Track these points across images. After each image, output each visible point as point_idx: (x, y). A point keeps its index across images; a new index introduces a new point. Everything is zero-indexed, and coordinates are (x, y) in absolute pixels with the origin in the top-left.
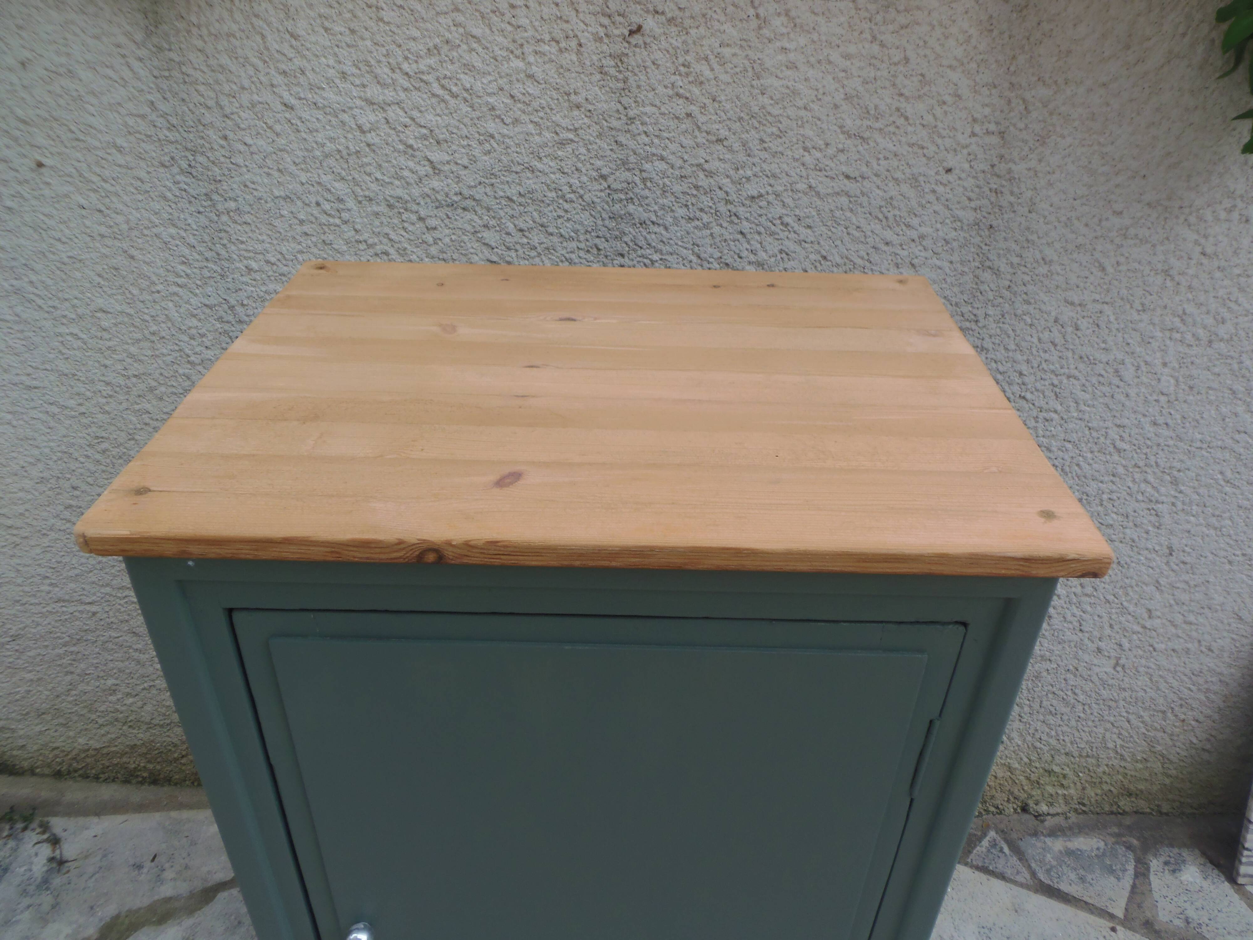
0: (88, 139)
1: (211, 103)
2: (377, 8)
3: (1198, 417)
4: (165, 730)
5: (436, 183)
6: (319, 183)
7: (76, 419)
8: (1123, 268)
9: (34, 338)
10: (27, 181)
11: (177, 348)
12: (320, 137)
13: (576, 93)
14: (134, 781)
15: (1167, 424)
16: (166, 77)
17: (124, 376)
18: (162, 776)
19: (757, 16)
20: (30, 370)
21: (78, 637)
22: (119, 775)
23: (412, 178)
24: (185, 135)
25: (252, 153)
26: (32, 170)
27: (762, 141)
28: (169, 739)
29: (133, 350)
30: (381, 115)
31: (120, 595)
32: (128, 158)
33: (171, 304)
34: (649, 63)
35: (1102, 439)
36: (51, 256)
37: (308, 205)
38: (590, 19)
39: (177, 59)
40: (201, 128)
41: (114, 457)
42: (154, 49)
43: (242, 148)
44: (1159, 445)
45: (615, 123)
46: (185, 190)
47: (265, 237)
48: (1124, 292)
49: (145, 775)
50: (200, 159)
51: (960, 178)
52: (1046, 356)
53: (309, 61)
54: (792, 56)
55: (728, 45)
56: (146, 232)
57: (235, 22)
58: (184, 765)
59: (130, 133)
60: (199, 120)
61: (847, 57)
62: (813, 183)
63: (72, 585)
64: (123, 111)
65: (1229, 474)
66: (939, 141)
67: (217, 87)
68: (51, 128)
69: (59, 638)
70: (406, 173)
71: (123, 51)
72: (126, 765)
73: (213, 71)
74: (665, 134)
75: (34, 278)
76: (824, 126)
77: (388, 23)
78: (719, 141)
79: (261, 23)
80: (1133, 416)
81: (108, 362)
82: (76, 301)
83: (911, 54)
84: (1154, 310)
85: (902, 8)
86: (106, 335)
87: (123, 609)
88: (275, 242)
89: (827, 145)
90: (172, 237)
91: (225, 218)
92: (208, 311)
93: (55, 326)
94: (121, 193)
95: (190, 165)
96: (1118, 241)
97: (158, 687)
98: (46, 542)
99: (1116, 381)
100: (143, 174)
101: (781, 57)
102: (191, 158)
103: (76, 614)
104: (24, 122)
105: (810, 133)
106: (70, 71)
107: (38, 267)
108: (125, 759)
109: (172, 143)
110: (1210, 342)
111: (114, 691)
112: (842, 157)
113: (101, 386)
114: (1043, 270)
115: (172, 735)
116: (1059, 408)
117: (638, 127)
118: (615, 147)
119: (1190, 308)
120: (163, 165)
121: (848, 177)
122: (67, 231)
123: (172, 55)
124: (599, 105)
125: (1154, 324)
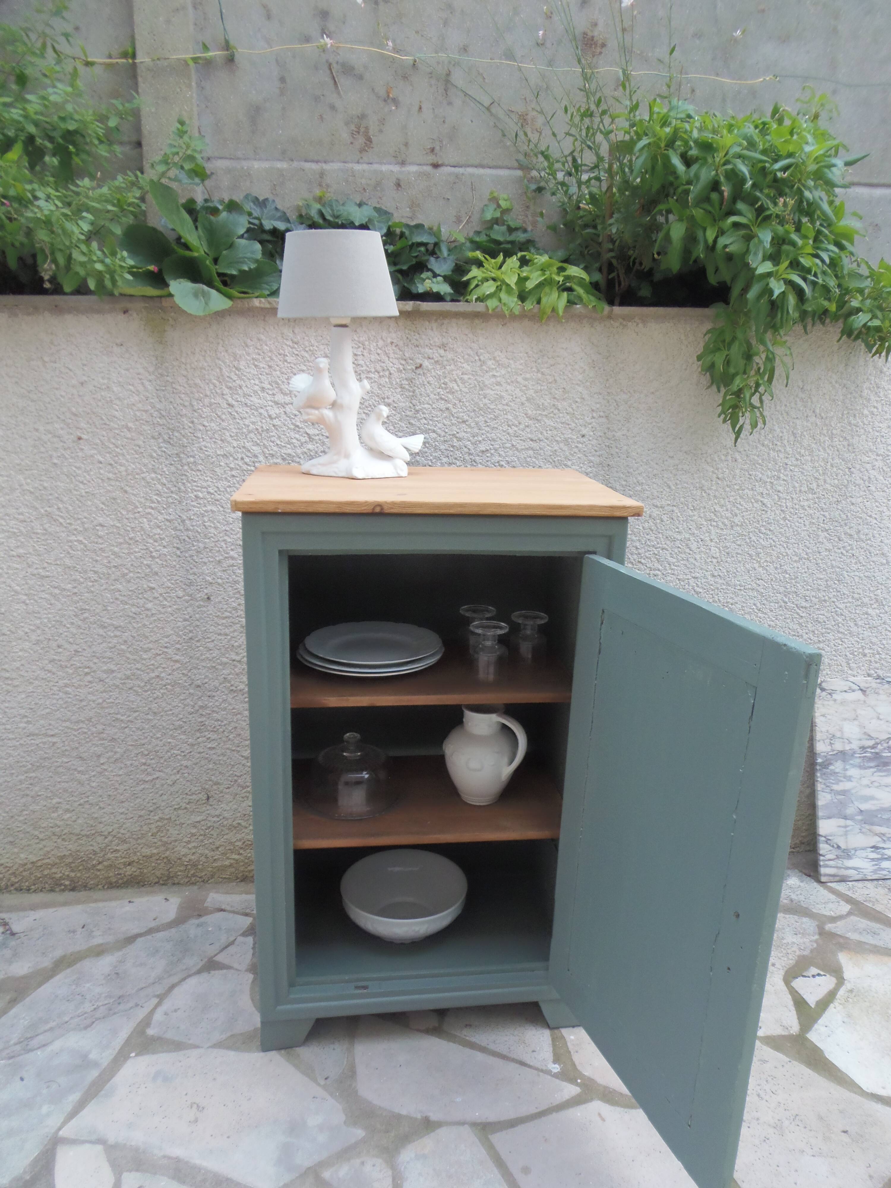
0: (112, 424)
1: (187, 404)
2: (284, 355)
3: (735, 571)
4: (90, 840)
5: (310, 446)
6: (244, 447)
7: (70, 598)
8: (679, 486)
9: (53, 544)
10: (69, 448)
11: (145, 548)
12: (247, 422)
13: (388, 398)
14: (57, 890)
15: (719, 576)
16: (163, 390)
17: (107, 567)
18: (80, 883)
19: (480, 360)
20: (46, 565)
21: (38, 764)
22: (47, 886)
23: (297, 443)
24: (169, 421)
25: (207, 431)
26: (74, 442)
27: (486, 422)
28: (92, 848)
29: (116, 549)
30: (282, 410)
31: (75, 727)
32: (133, 434)
33: (145, 520)
34: (426, 383)
35: (687, 586)
36: (75, 492)
37: (237, 460)
38: (395, 361)
39: (171, 381)
40: (179, 417)
41: (91, 623)
42: (159, 376)
43: (201, 428)
44: (718, 589)
45: (408, 413)
46: (165, 452)
47: (209, 478)
48: (682, 499)
49: (67, 883)
50: (177, 434)
51: (590, 440)
52: (648, 537)
53: (244, 382)
54: (498, 379)
55: (466, 374)
56: (137, 476)
57: (206, 362)
58: (99, 870)
59: (137, 420)
60: (179, 413)
61: (526, 379)
62: (514, 443)
63: (42, 722)
64: (135, 408)
65: (758, 605)
66: (577, 421)
67: (191, 395)
68: (90, 418)
69: (24, 766)
70: (294, 441)
71: (140, 377)
72: (54, 876)
73: (191, 387)
74: (436, 419)
75: (61, 506)
76: (517, 414)
77: (290, 363)
78: (464, 422)
79: (220, 362)
80: (701, 571)
81: (98, 558)
82: (85, 520)
83: (557, 378)
84: (699, 509)
85: (550, 356)
86: (100, 541)
87: (76, 739)
88: (215, 481)
89: (520, 423)
90: (153, 479)
91: (186, 467)
92: (168, 524)
93: (68, 535)
94: (126, 454)
95: (170, 438)
96: (674, 472)
97: (91, 802)
98: (30, 688)
99: (688, 550)
100: (141, 443)
101: (493, 380)
102: (171, 433)
103: (41, 745)
104: (75, 415)
105: (510, 418)
106: (108, 387)
107: (65, 499)
108: (54, 870)
109: (161, 425)
110: (732, 526)
111: (57, 808)
112: (528, 430)
113: (91, 574)
114: (639, 488)
115: (95, 844)
116: (660, 568)
117: (420, 415)
118: (409, 426)
119: (717, 508)
120: (153, 438)
121: (532, 440)
122: (88, 477)
123: (168, 378)
124: (401, 404)
125: (701, 517)
